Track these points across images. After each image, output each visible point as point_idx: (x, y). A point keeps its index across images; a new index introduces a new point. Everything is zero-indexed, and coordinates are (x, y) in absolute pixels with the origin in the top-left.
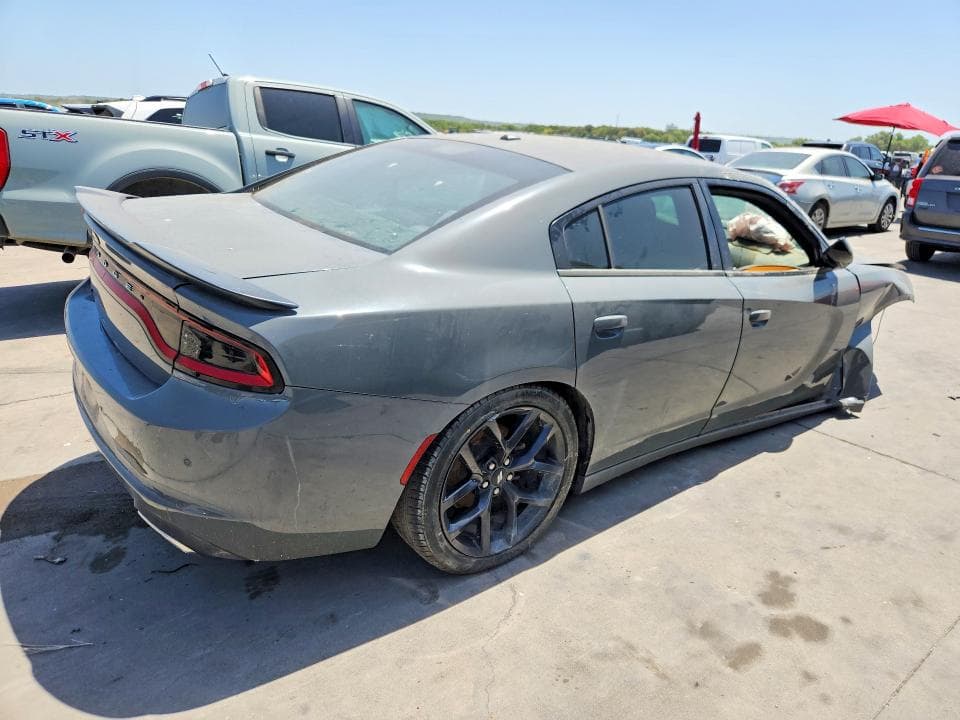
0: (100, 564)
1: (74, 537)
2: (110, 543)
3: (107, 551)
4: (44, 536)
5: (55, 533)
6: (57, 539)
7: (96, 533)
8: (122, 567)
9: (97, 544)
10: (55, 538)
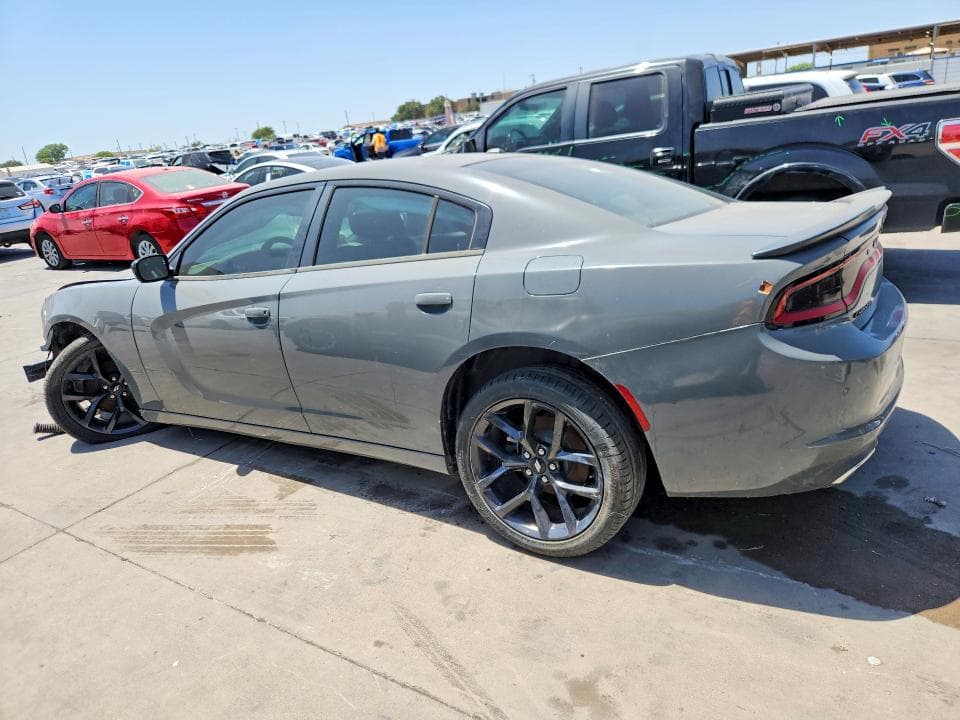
0: (900, 483)
1: (911, 513)
2: (885, 494)
3: (890, 490)
4: (940, 529)
5: (928, 526)
6: (928, 520)
7: (892, 508)
8: (883, 474)
9: (895, 499)
10: (930, 522)
